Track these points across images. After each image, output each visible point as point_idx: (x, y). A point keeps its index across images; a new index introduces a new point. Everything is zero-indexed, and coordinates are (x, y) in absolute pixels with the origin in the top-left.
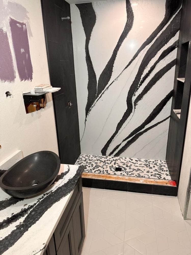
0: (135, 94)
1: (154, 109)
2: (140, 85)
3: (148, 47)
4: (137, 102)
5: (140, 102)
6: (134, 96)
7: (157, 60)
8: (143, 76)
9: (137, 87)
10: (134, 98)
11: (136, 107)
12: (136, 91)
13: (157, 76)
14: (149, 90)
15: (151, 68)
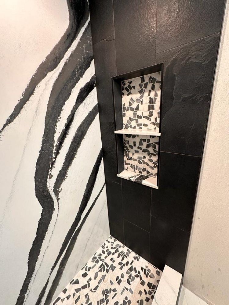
0: (52, 174)
1: (88, 183)
2: (57, 153)
3: (53, 76)
4: (59, 187)
5: (64, 186)
6: (50, 178)
7: (74, 104)
8: (57, 136)
9: (52, 159)
10: (51, 184)
11: (60, 195)
12: (52, 168)
13: (80, 133)
14: (73, 159)
15: (67, 119)
